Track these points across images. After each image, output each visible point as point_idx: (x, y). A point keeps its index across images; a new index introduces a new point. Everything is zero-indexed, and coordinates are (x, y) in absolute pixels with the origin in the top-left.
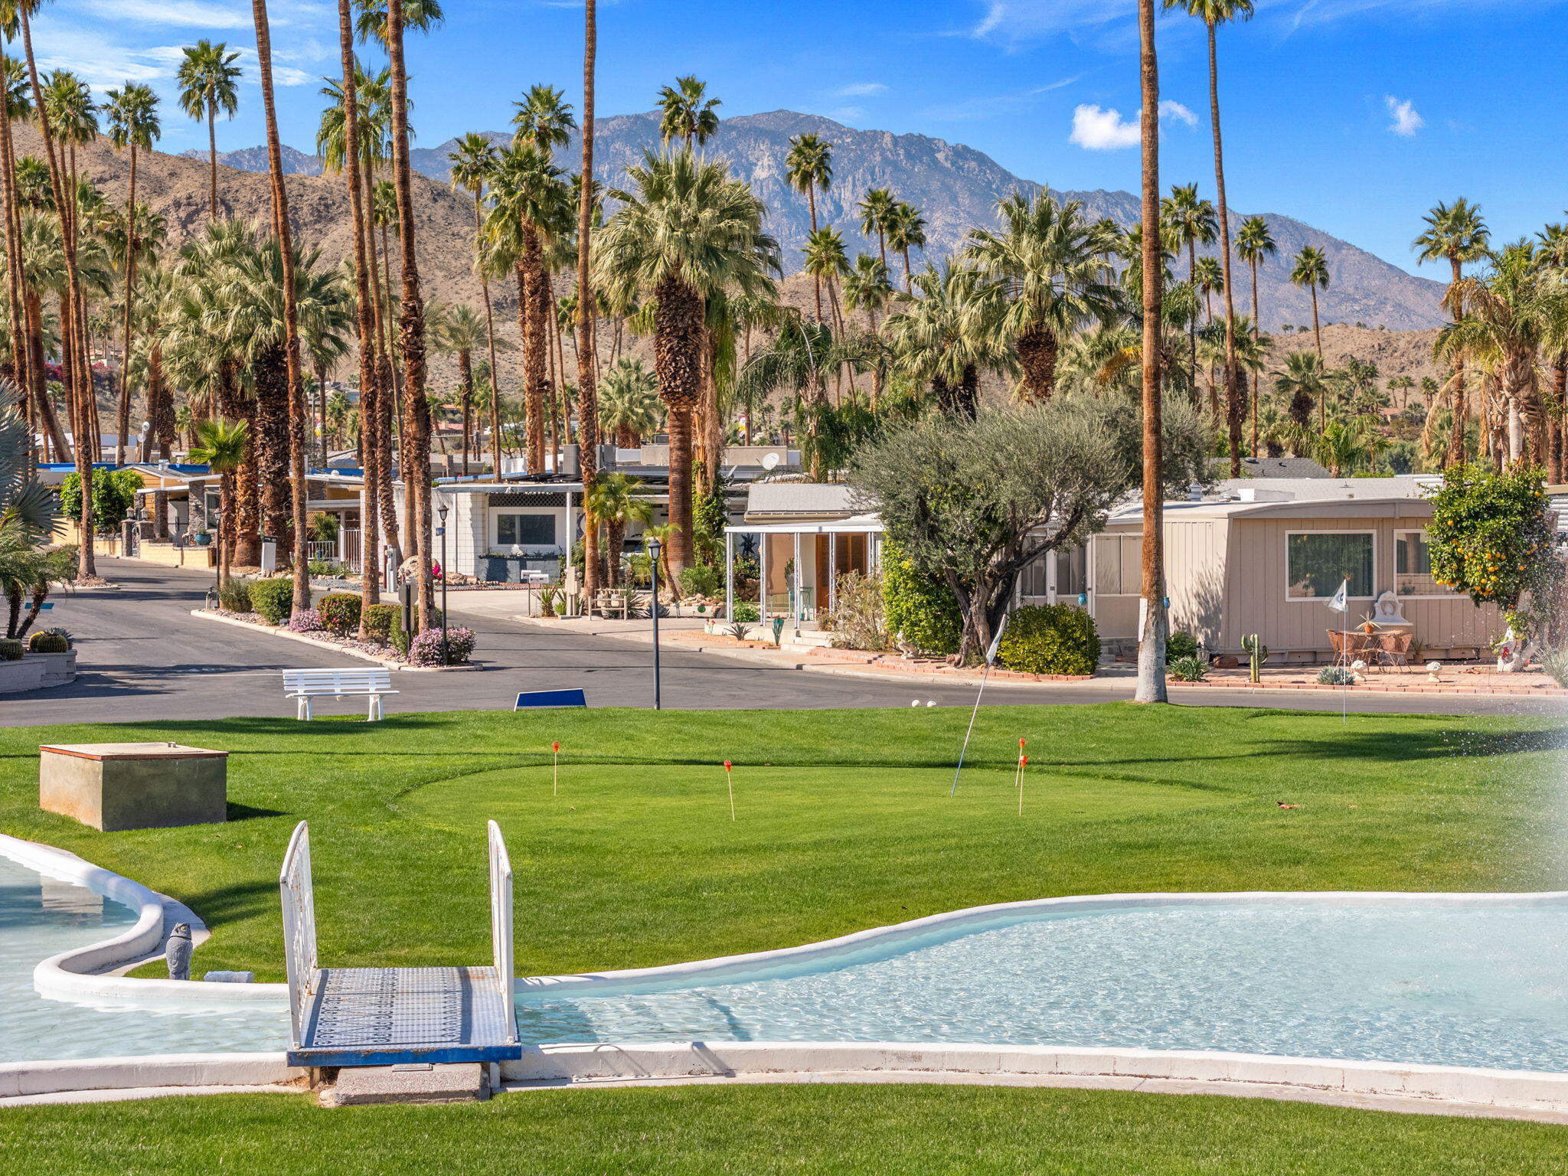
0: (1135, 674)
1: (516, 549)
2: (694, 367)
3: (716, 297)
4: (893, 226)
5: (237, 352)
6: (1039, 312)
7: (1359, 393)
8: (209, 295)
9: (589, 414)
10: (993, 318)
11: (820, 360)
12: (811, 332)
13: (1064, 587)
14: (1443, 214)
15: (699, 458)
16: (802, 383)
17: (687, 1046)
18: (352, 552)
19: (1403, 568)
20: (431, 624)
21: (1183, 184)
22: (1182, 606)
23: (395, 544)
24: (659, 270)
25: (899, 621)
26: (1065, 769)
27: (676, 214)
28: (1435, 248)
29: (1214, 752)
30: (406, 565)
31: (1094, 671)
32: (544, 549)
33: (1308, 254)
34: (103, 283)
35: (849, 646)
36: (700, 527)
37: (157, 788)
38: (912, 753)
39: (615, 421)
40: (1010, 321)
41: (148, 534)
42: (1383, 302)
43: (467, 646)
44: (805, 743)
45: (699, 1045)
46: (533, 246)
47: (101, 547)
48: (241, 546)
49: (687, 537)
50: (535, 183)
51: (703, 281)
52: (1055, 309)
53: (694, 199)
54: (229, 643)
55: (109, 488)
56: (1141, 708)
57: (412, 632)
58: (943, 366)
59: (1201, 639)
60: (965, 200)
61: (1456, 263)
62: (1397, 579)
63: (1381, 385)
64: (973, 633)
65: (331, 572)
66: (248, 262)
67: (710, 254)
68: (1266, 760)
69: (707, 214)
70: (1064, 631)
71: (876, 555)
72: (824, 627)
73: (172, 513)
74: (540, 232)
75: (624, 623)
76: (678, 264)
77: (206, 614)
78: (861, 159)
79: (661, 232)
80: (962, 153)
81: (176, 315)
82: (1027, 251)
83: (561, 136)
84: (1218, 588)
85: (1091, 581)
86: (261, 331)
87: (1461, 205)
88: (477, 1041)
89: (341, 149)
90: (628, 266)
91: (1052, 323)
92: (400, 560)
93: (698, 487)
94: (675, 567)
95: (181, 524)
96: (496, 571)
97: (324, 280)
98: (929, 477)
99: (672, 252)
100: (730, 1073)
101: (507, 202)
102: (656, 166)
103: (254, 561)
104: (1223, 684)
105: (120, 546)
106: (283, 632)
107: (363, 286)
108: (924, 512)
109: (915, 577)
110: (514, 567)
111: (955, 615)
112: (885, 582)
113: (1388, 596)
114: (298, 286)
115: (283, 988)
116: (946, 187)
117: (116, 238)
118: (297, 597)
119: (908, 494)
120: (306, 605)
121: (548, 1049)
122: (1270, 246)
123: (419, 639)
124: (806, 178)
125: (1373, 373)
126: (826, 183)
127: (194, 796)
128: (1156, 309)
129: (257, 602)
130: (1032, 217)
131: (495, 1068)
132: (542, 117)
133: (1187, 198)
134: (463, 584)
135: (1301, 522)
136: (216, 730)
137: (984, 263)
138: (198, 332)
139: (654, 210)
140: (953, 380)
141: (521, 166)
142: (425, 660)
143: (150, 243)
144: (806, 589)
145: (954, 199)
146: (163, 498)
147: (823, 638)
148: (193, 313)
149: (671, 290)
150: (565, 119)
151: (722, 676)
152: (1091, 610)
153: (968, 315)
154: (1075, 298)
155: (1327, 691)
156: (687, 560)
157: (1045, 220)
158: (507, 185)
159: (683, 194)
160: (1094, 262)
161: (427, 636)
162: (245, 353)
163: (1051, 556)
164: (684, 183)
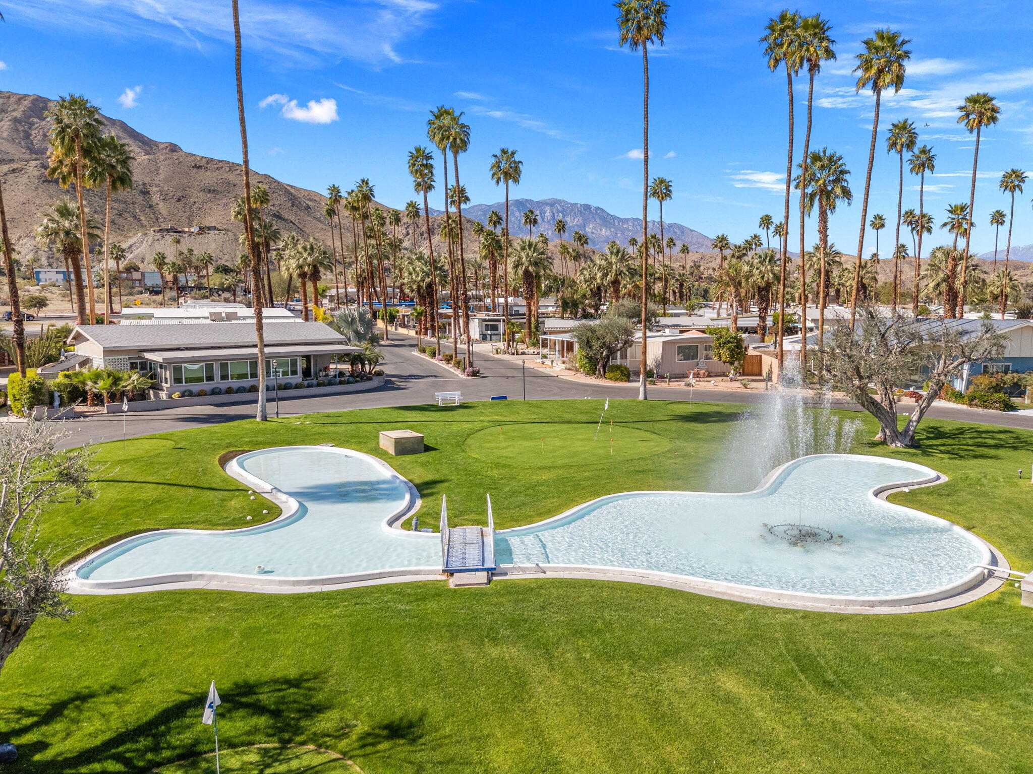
0: (639, 381)
1: (489, 332)
2: (532, 291)
3: (537, 274)
4: (580, 241)
5: (422, 284)
6: (616, 275)
7: (696, 271)
8: (414, 269)
9: (506, 285)
10: (605, 275)
11: (562, 286)
12: (560, 279)
13: (621, 358)
14: (718, 238)
15: (533, 313)
16: (558, 292)
17: (535, 565)
18: (450, 332)
19: (706, 350)
20: (470, 367)
21: (653, 234)
22: (650, 362)
23: (460, 331)
24: (524, 268)
25: (582, 366)
26: (622, 424)
27: (528, 254)
28: (716, 246)
29: (658, 419)
30: (462, 337)
31: (629, 381)
32: (496, 332)
33: (684, 246)
34: (388, 259)
35: (569, 369)
36: (533, 330)
37: (407, 445)
38: (584, 418)
39: (512, 288)
40: (609, 277)
41: (400, 325)
42: (703, 245)
43: (478, 372)
44: (560, 414)
45: (537, 565)
46: (493, 254)
47: (389, 328)
48: (423, 330)
49: (530, 333)
50: (493, 239)
51: (534, 271)
52: (620, 274)
53: (532, 249)
54: (421, 365)
55: (391, 313)
56: (640, 402)
57: (465, 368)
58: (592, 286)
59: (655, 371)
60: (598, 221)
61: (721, 250)
62: (704, 353)
63: (702, 269)
64: (599, 371)
65: (445, 338)
66: (423, 261)
67: (536, 264)
68: (671, 422)
69: (535, 254)
70: (622, 372)
71: (576, 347)
72: (564, 363)
73: (406, 319)
74: (494, 252)
75: (515, 357)
76: (528, 267)
77: (416, 353)
78: (573, 210)
79: (524, 259)
80: (598, 208)
81: (406, 274)
82: (614, 259)
83: (499, 223)
84: (659, 359)
85: (628, 356)
86: (427, 279)
87: (723, 236)
88: (486, 566)
89: (446, 235)
90: (516, 267)
91: (619, 278)
92: (461, 335)
93: (533, 319)
94: (527, 340)
95: (408, 322)
96: (484, 338)
97: (442, 266)
98: (589, 334)
99: (527, 264)
100: (545, 572)
101: (486, 244)
102: (523, 242)
103: (426, 334)
104: (662, 385)
105: (394, 328)
106: (434, 361)
107: (450, 257)
108: (588, 342)
109: (586, 356)
110: (488, 337)
111: (595, 365)
112: (578, 356)
113: (702, 360)
114: (436, 268)
115: (439, 534)
116: (593, 217)
117: (391, 245)
118: (437, 352)
119: (584, 338)
120: (439, 354)
121: (502, 566)
122: (674, 244)
123: (467, 370)
124: (559, 230)
125: (700, 266)
126: (564, 231)
127: (416, 446)
128: (646, 274)
129: (427, 350)
130: (615, 251)
131: (490, 572)
132: (494, 218)
133: (654, 237)
134: (477, 341)
135: (681, 343)
136: (420, 410)
137: (603, 262)
138: (412, 278)
139: (522, 254)
140: (595, 290)
141: (490, 235)
142: (468, 375)
143: (399, 245)
144: (559, 351)
145: (595, 220)
146: (404, 316)
147: (563, 366)
148: (410, 274)
149: (527, 273)
150: (500, 219)
151: (540, 380)
152: (628, 366)
153: (599, 275)
154: (624, 270)
155: (686, 388)
156: (530, 338)
157: (618, 252)
158: (486, 239)
159: (530, 248)
160: (630, 262)
161: (469, 370)
162: (424, 285)
163: (619, 352)
164: (530, 246)
